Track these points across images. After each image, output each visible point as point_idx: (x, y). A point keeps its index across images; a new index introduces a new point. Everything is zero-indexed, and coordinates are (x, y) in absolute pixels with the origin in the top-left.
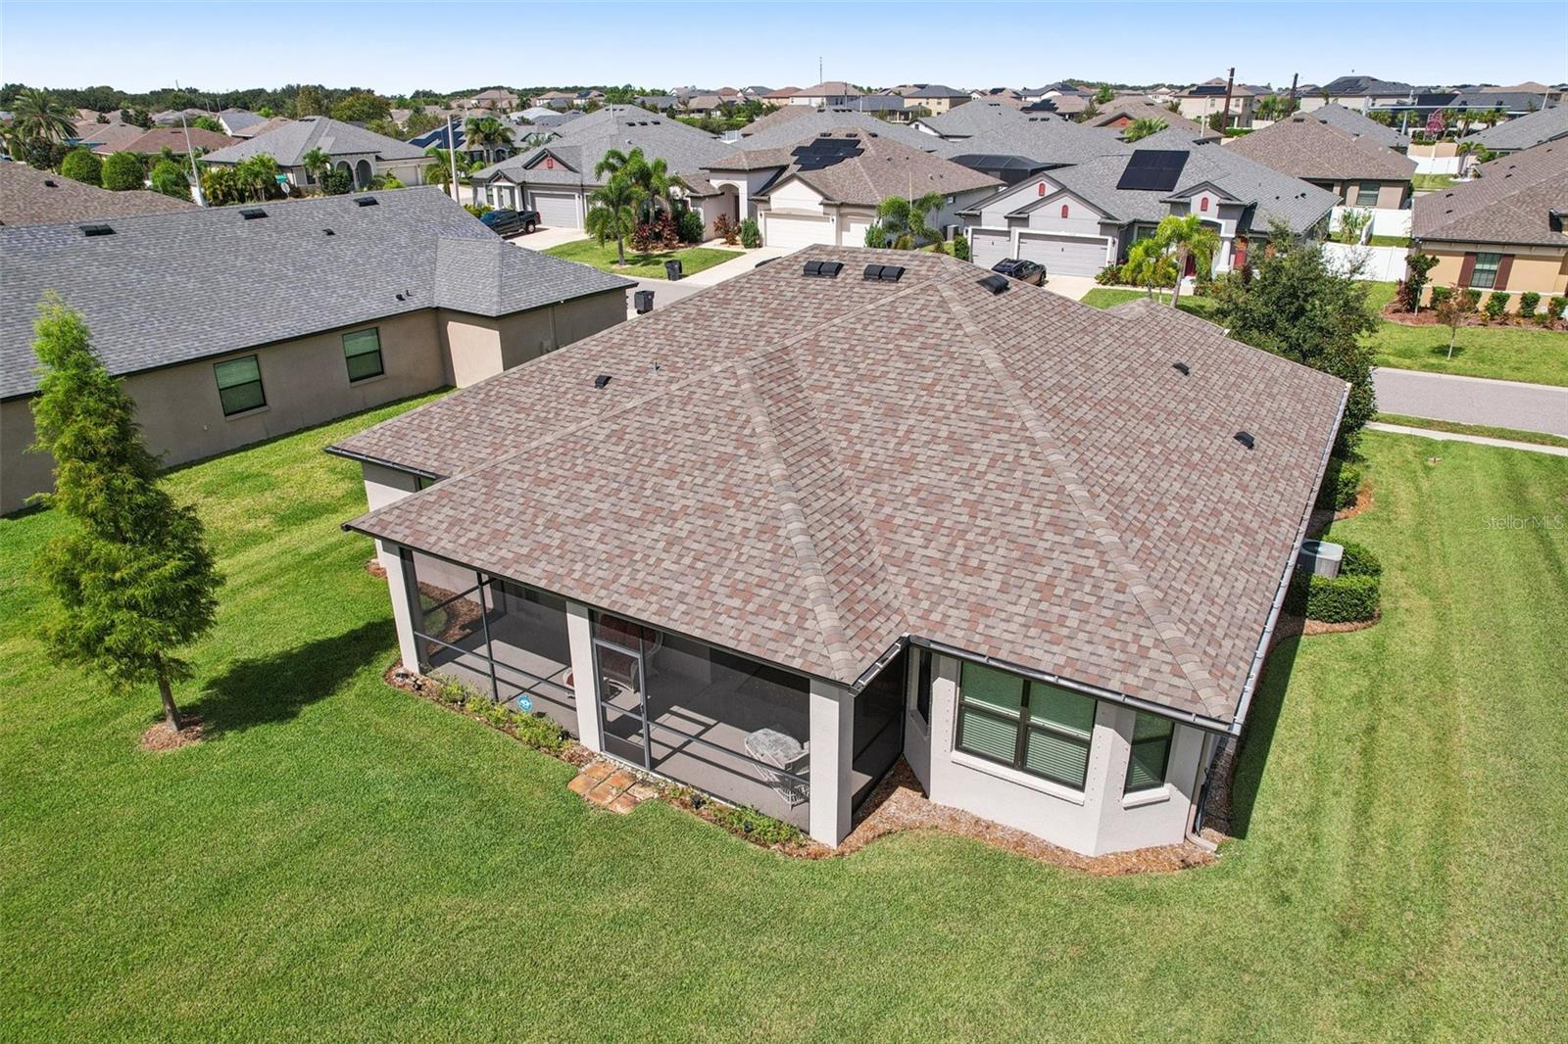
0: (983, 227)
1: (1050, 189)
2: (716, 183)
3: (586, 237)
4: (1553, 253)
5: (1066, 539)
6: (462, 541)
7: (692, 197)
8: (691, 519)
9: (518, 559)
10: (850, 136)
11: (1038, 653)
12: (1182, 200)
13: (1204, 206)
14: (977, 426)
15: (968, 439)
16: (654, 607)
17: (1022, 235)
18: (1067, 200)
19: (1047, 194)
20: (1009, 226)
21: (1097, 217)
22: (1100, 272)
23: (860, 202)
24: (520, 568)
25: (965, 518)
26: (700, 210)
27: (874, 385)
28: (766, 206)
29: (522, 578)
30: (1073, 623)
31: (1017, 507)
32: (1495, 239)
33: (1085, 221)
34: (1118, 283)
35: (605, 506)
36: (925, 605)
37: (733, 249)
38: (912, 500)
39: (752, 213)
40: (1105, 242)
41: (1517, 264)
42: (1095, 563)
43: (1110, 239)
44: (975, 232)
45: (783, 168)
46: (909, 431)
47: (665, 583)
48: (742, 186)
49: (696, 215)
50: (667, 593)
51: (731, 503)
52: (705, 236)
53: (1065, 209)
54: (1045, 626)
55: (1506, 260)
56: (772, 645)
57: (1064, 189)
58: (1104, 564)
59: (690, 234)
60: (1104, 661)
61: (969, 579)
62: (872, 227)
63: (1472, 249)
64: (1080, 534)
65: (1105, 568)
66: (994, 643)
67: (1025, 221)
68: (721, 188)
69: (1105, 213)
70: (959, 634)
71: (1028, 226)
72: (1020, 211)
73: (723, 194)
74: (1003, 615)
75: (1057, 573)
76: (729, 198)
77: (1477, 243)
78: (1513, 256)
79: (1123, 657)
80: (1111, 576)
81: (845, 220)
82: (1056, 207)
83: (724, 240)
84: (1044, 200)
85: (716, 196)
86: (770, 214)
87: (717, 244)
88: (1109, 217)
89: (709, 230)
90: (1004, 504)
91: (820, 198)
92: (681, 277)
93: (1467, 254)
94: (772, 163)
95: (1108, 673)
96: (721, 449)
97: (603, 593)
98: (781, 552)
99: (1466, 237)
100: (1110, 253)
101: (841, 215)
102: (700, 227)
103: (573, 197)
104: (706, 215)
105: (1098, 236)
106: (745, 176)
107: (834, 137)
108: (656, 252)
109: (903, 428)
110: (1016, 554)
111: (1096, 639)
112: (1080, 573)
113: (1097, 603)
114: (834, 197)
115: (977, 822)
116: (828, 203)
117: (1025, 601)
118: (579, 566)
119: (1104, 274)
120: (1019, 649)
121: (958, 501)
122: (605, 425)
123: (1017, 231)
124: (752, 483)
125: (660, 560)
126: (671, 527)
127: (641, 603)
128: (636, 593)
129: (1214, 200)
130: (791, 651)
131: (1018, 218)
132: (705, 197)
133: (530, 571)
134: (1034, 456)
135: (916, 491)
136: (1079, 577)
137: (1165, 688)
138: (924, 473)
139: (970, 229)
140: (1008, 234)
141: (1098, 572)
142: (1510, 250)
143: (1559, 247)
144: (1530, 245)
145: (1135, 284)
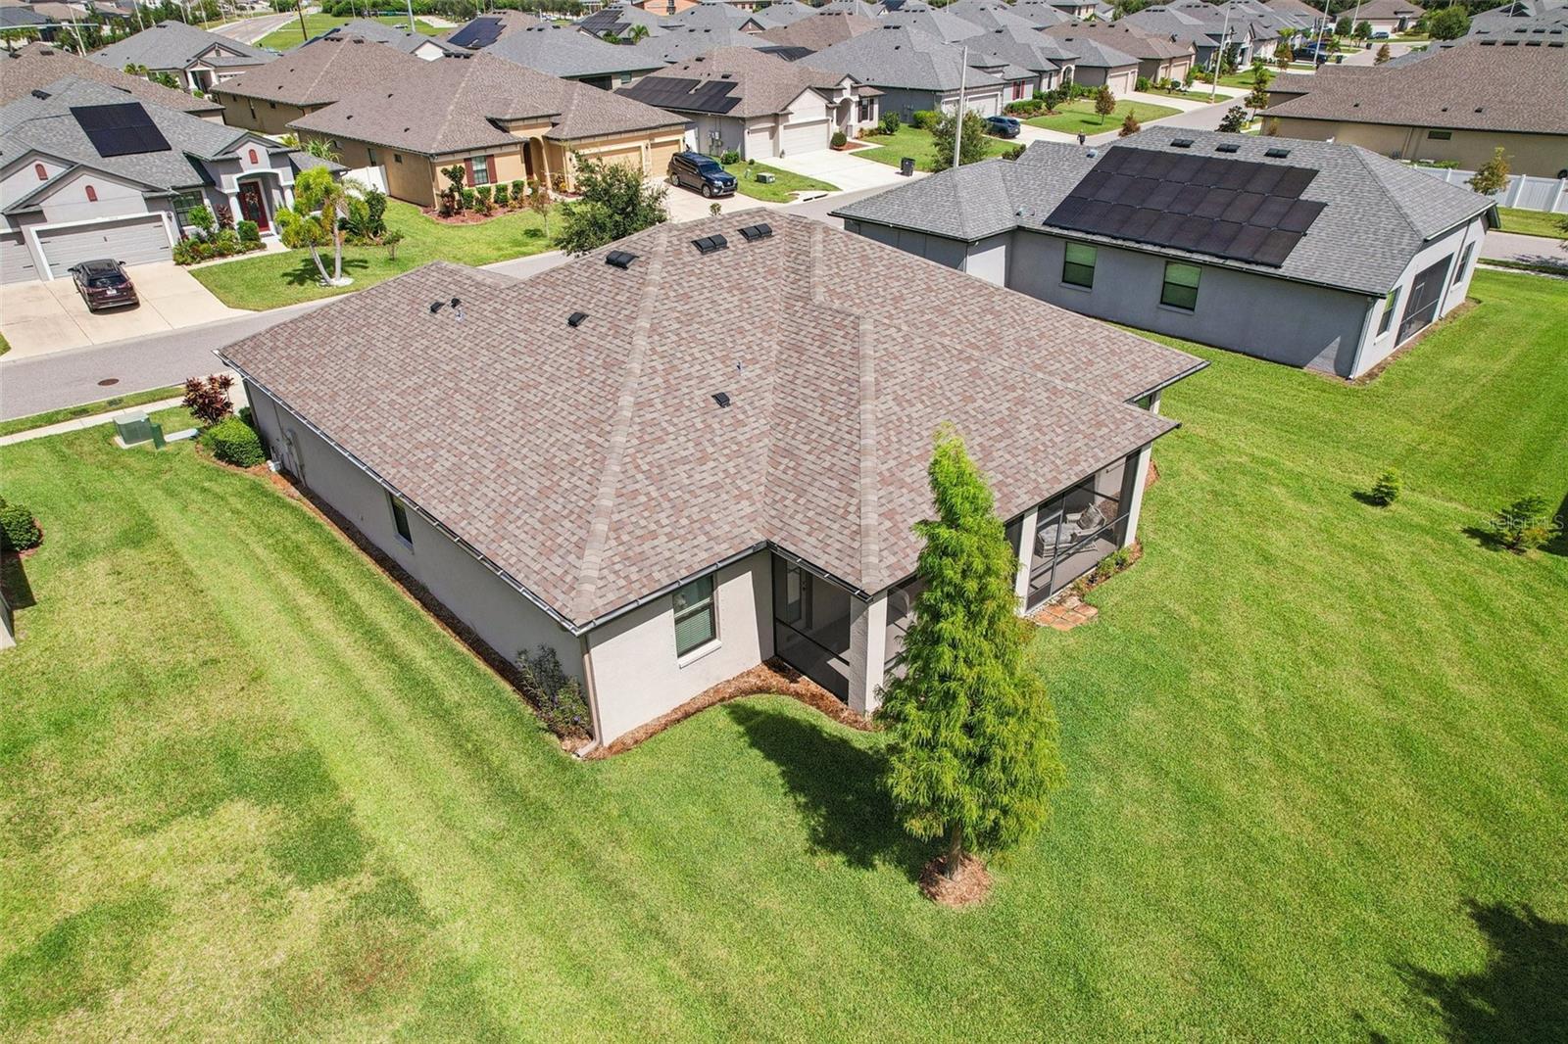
1: (54, 171)
4: (513, 149)
12: (230, 156)
13: (254, 160)
17: (40, 234)
18: (87, 179)
19: (52, 178)
20: (15, 225)
22: (171, 253)
32: (479, 145)
33: (123, 200)
34: (203, 259)
40: (159, 218)
41: (496, 160)
43: (164, 214)
53: (90, 190)
55: (489, 160)
63: (467, 155)
67: (39, 216)
71: (44, 220)
72: (28, 202)
77: (469, 150)
78: (491, 156)
82: (74, 190)
84: (53, 185)
93: (466, 160)
99: (462, 147)
100: (170, 229)
105: (147, 214)
119: (178, 254)
123: (31, 230)
129: (262, 151)
131: (25, 213)
140: (20, 238)
142: (490, 152)
143: (515, 144)
144: (501, 146)
145: (222, 255)
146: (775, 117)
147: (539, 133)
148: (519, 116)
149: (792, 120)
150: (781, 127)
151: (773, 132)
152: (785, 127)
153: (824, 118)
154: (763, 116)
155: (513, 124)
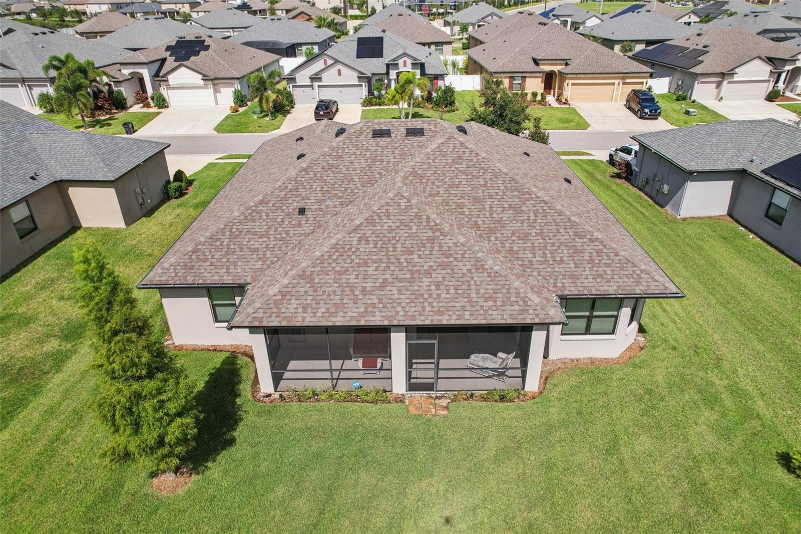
0: (298, 84)
1: (330, 62)
2: (126, 72)
3: (41, 112)
4: (538, 75)
5: (585, 240)
6: (319, 314)
7: (114, 82)
8: (438, 271)
9: (361, 315)
10: (198, 38)
11: (606, 288)
12: (395, 62)
13: (405, 65)
14: (518, 200)
15: (518, 206)
16: (454, 317)
17: (319, 86)
18: (339, 66)
19: (328, 65)
20: (312, 82)
21: (356, 74)
22: (362, 101)
23: (224, 76)
24: (366, 319)
25: (541, 241)
26: (122, 89)
27: (459, 189)
28: (166, 83)
29: (372, 324)
30: (609, 272)
31: (558, 231)
32: (519, 71)
33: (351, 77)
34: (372, 105)
35: (388, 276)
36: (552, 281)
37: (150, 110)
38: (514, 238)
39: (155, 88)
40: (361, 86)
41: (527, 79)
42: (601, 247)
43: (364, 84)
44: (293, 87)
45: (163, 61)
46: (491, 208)
47: (450, 304)
48: (145, 73)
49: (120, 92)
50: (454, 309)
51: (451, 259)
52: (128, 105)
53: (339, 71)
54: (601, 276)
55: (524, 78)
56: (520, 317)
57: (337, 61)
58: (605, 246)
59: (120, 104)
60: (629, 284)
61: (561, 266)
62: (235, 90)
63: (511, 75)
64: (589, 237)
65: (606, 248)
66: (588, 288)
67: (320, 79)
68: (130, 74)
69: (359, 71)
70: (573, 289)
71: (321, 81)
72: (317, 74)
73: (132, 78)
74: (583, 277)
75: (591, 255)
76: (136, 81)
77: (513, 72)
78: (525, 77)
79: (634, 280)
80: (610, 251)
81: (217, 87)
82: (334, 70)
83: (141, 105)
84: (328, 67)
85: (128, 79)
86: (169, 87)
87: (137, 109)
88: (362, 73)
89: (130, 100)
90: (553, 231)
91: (201, 76)
92: (134, 132)
93: (510, 77)
94: (157, 57)
95: (634, 288)
96: (426, 235)
97: (423, 318)
98: (494, 276)
99: (509, 70)
100: (364, 91)
101: (214, 85)
102: (125, 99)
103: (17, 86)
104: (127, 92)
105: (357, 83)
106: (145, 66)
107: (187, 38)
108: (103, 118)
109: (487, 207)
110: (571, 251)
111: (621, 276)
112: (599, 253)
113: (613, 262)
114: (209, 74)
115: (572, 360)
116: (206, 78)
117: (587, 269)
118: (399, 309)
119: (364, 102)
120: (598, 288)
121: (534, 234)
122: (352, 235)
123: (316, 84)
124: (454, 248)
125: (439, 295)
126: (431, 278)
127: (446, 317)
128: (440, 313)
129: (409, 62)
130: (531, 317)
131: (316, 78)
132: (123, 81)
133: (373, 319)
134: (550, 208)
135: (513, 234)
136: (600, 254)
137: (654, 287)
138: (510, 225)
139: (291, 85)
140: (312, 86)
141: (605, 250)
142: (524, 75)
143: (540, 72)
144: (531, 72)
145: (380, 105)
146: (723, 75)
147: (556, 68)
148: (546, 58)
149: (736, 78)
150: (725, 82)
151: (719, 85)
152: (729, 82)
153: (767, 79)
154: (713, 74)
155: (542, 62)
